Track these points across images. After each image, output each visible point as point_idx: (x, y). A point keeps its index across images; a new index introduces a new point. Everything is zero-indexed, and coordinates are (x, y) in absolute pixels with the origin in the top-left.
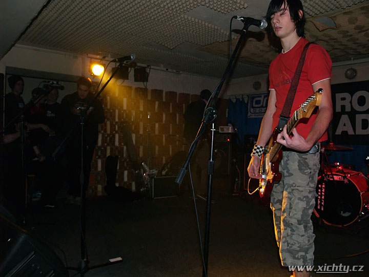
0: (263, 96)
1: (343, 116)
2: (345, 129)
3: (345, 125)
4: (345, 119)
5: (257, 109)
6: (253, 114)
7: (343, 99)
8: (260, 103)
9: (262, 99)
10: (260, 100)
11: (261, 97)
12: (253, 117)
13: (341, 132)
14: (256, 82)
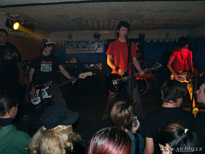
14: (69, 35)
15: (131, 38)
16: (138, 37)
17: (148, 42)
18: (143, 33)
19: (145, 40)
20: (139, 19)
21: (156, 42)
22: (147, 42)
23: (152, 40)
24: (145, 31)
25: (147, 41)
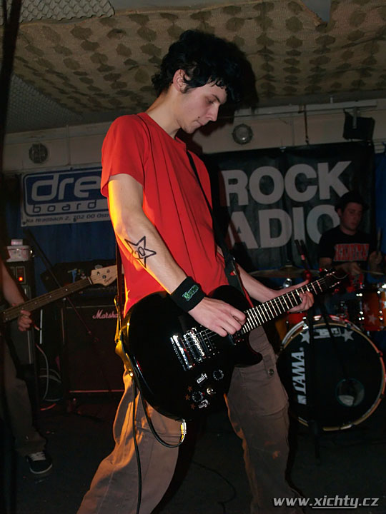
0: (56, 176)
1: (234, 213)
3: (239, 231)
4: (238, 220)
5: (42, 206)
6: (34, 218)
7: (234, 181)
8: (50, 193)
9: (54, 183)
10: (50, 186)
11: (51, 178)
12: (35, 224)
14: (35, 146)
15: (311, 143)
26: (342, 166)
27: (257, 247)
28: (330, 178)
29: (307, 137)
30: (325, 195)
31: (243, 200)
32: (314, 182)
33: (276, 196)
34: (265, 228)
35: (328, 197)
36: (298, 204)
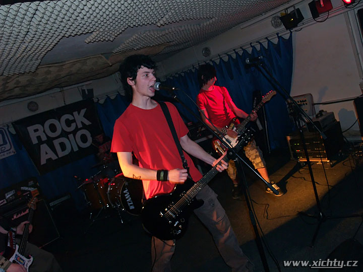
1: (41, 146)
2: (48, 157)
3: (46, 153)
4: (44, 148)
7: (36, 131)
13: (45, 161)
15: (67, 104)
16: (80, 98)
17: (102, 102)
18: (90, 88)
19: (95, 100)
20: (102, 54)
21: (115, 98)
22: (99, 102)
23: (107, 96)
24: (91, 82)
25: (98, 100)
26: (83, 111)
27: (57, 158)
28: (80, 118)
29: (65, 102)
30: (80, 126)
31: (44, 138)
32: (74, 121)
33: (58, 132)
34: (58, 148)
35: (82, 126)
36: (70, 133)
